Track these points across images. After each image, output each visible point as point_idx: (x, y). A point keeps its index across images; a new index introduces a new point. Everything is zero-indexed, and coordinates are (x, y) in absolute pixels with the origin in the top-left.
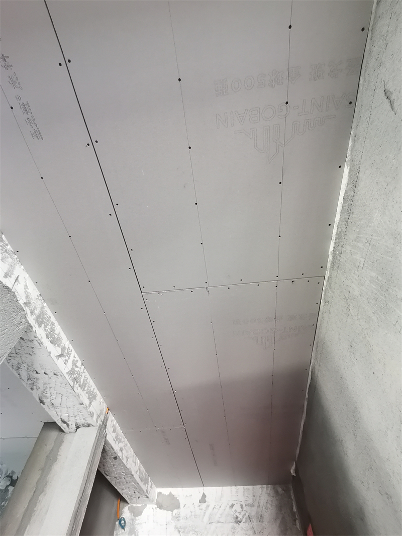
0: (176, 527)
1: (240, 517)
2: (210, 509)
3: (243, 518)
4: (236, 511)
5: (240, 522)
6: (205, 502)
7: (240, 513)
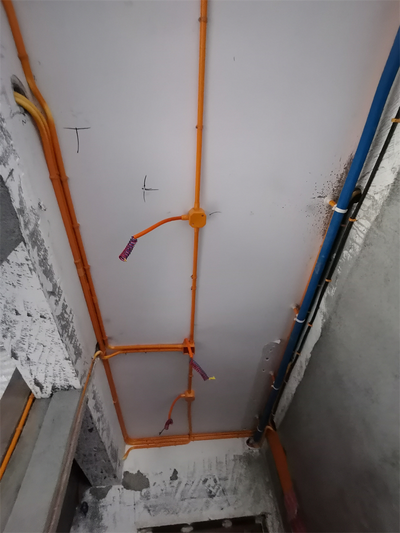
0: (146, 507)
1: (214, 491)
2: (183, 485)
3: (217, 491)
4: (209, 486)
5: (214, 496)
6: (176, 478)
7: (213, 488)
